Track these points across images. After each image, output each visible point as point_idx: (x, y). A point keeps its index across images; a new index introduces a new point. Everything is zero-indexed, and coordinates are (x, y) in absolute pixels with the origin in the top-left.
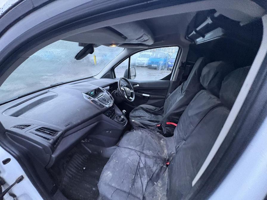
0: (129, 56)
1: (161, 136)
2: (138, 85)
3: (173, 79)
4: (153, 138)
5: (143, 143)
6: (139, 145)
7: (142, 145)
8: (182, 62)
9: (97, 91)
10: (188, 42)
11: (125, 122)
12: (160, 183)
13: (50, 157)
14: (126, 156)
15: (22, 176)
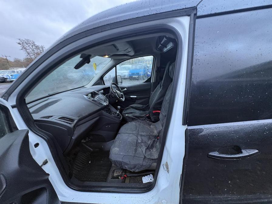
0: (115, 66)
1: (151, 123)
2: (126, 89)
3: (152, 81)
4: (144, 125)
5: (138, 128)
6: (135, 130)
7: (137, 130)
8: (157, 67)
9: (94, 94)
10: (159, 52)
11: (121, 117)
12: (154, 150)
13: (70, 138)
14: (127, 137)
15: (47, 159)
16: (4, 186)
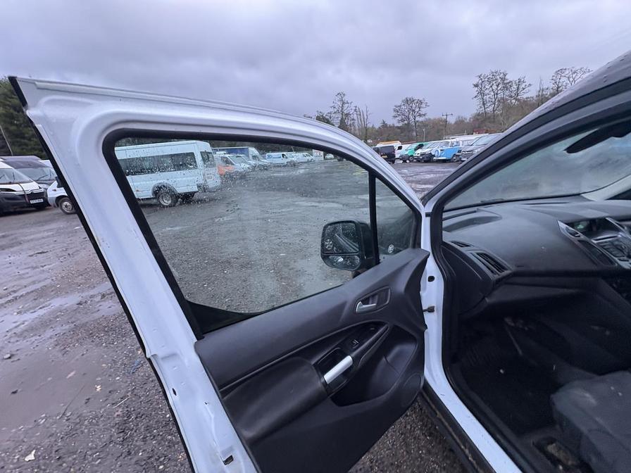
9: (597, 226)
13: (482, 298)
15: (434, 307)
16: (388, 302)
